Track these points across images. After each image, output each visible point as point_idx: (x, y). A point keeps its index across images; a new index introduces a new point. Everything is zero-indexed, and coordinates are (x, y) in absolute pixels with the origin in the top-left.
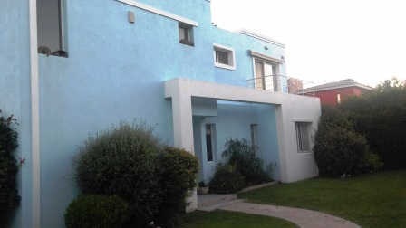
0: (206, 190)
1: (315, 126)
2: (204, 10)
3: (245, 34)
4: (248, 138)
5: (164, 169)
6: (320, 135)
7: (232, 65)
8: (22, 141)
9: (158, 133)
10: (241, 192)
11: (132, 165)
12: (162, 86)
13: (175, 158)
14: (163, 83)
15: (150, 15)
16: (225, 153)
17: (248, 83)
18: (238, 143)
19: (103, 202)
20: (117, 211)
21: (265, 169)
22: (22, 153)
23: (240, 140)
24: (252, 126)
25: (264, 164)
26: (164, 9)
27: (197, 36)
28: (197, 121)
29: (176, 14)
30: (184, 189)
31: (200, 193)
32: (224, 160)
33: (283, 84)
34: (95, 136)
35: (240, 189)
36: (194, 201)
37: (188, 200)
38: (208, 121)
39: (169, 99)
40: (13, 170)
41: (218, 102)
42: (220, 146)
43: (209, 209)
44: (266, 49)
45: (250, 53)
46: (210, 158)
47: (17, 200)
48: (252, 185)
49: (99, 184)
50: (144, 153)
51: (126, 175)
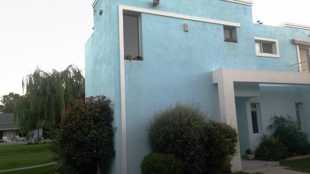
0: (252, 156)
2: (246, 13)
3: (289, 26)
7: (276, 54)
10: (286, 160)
11: (182, 133)
12: (210, 75)
14: (212, 73)
15: (200, 24)
16: (271, 127)
17: (293, 67)
18: (282, 119)
19: (163, 159)
20: (172, 165)
23: (284, 116)
24: (297, 104)
26: (212, 18)
27: (240, 34)
29: (223, 20)
31: (244, 158)
32: (269, 133)
35: (283, 158)
38: (252, 101)
39: (216, 85)
40: (111, 134)
41: (261, 85)
42: (265, 121)
45: (293, 42)
46: (256, 130)
47: (113, 154)
48: (297, 155)
49: (161, 146)
50: (190, 125)
51: (178, 140)
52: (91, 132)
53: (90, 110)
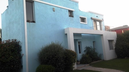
0: (79, 63)
1: (115, 41)
2: (76, 6)
3: (90, 12)
4: (92, 46)
5: (66, 57)
6: (117, 44)
7: (86, 23)
8: (23, 48)
9: (63, 45)
10: (91, 63)
11: (55, 55)
12: (64, 30)
13: (69, 53)
14: (64, 29)
15: (60, 9)
16: (85, 51)
17: (92, 28)
18: (89, 48)
19: (47, 67)
20: (51, 70)
21: (98, 56)
22: (23, 52)
23: (90, 47)
24: (94, 42)
25: (98, 54)
26: (64, 6)
27: (74, 14)
28: (75, 41)
29: (68, 7)
30: (72, 63)
31: (77, 64)
32: (85, 53)
33: (103, 28)
34: (44, 47)
35: (90, 63)
36: (75, 67)
37: (74, 66)
38: (79, 41)
39: (66, 34)
40: (20, 57)
41: (82, 34)
42: (83, 49)
43: (80, 69)
44: (97, 17)
45: (92, 18)
46: (80, 53)
47: (22, 67)
48: (94, 61)
49: (46, 61)
50: (59, 51)
51: (54, 58)
52: (10, 57)
53: (9, 46)
